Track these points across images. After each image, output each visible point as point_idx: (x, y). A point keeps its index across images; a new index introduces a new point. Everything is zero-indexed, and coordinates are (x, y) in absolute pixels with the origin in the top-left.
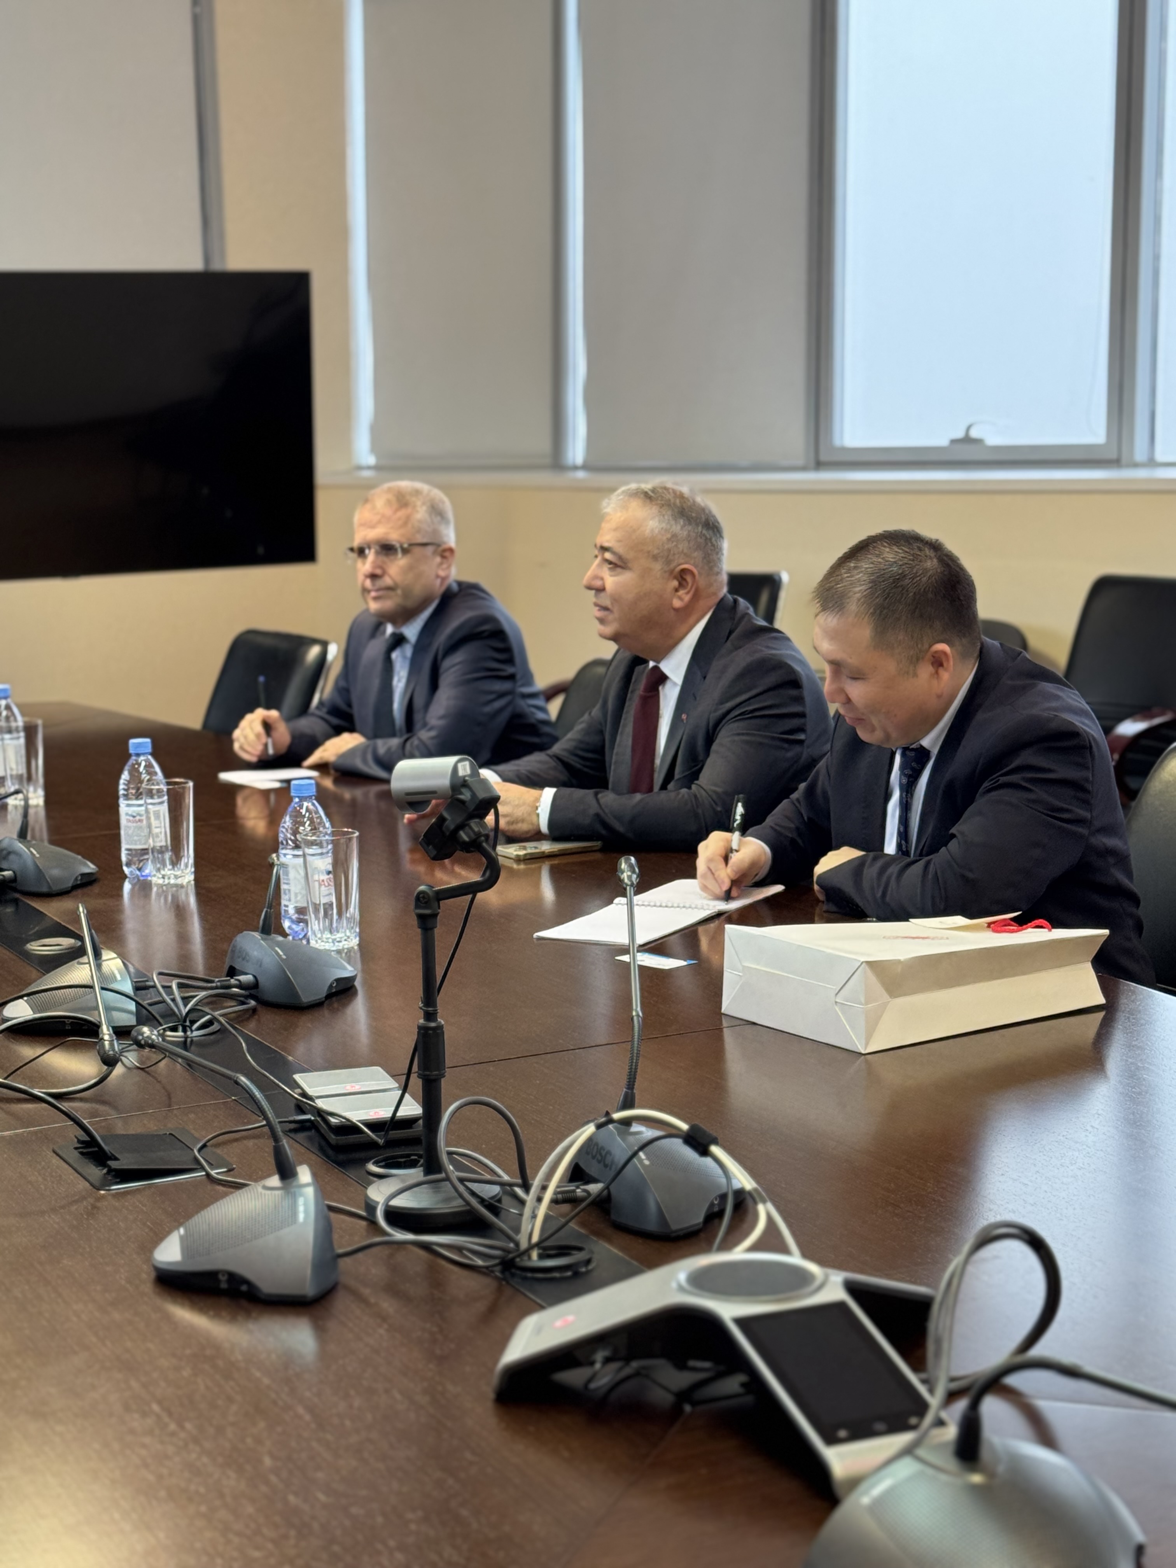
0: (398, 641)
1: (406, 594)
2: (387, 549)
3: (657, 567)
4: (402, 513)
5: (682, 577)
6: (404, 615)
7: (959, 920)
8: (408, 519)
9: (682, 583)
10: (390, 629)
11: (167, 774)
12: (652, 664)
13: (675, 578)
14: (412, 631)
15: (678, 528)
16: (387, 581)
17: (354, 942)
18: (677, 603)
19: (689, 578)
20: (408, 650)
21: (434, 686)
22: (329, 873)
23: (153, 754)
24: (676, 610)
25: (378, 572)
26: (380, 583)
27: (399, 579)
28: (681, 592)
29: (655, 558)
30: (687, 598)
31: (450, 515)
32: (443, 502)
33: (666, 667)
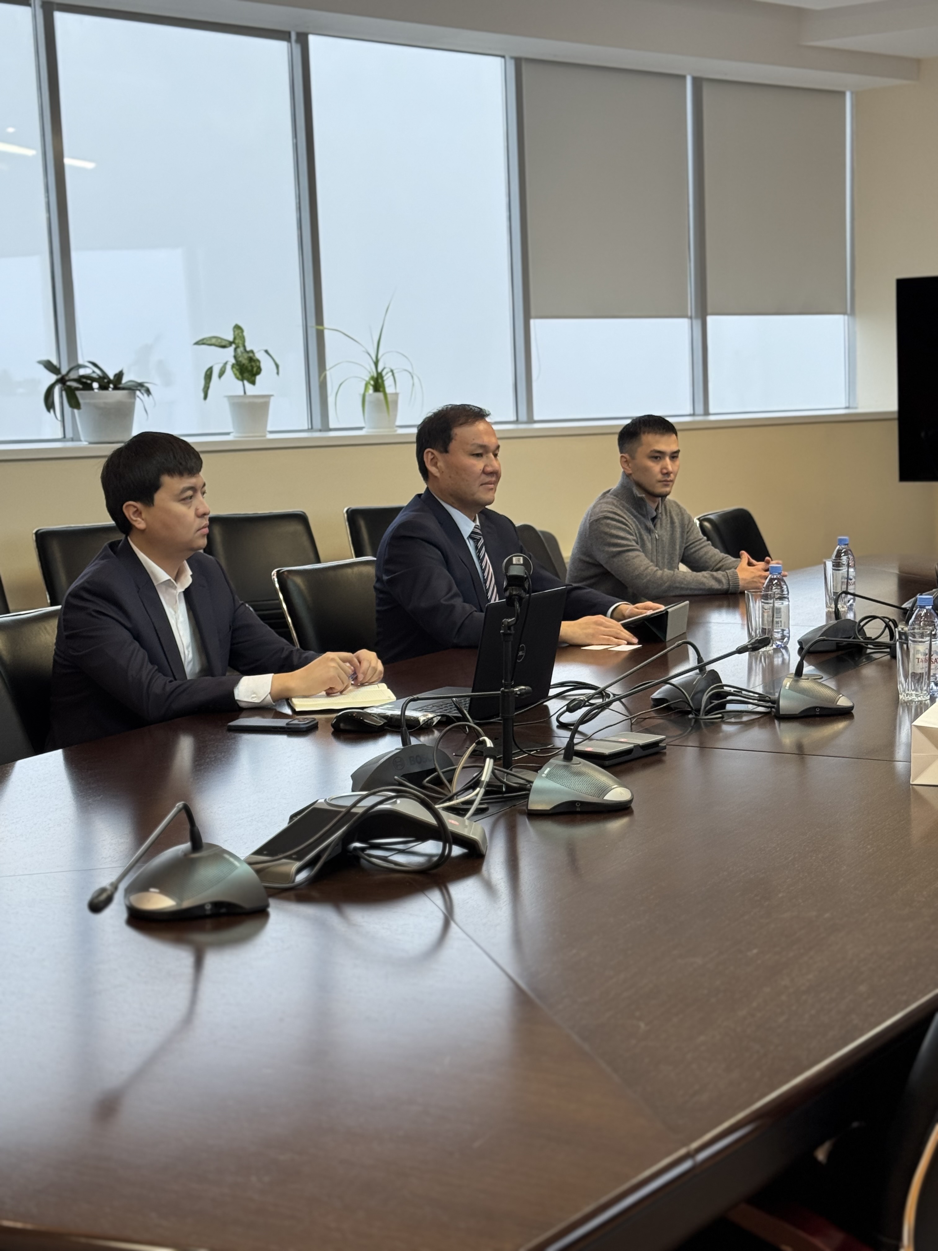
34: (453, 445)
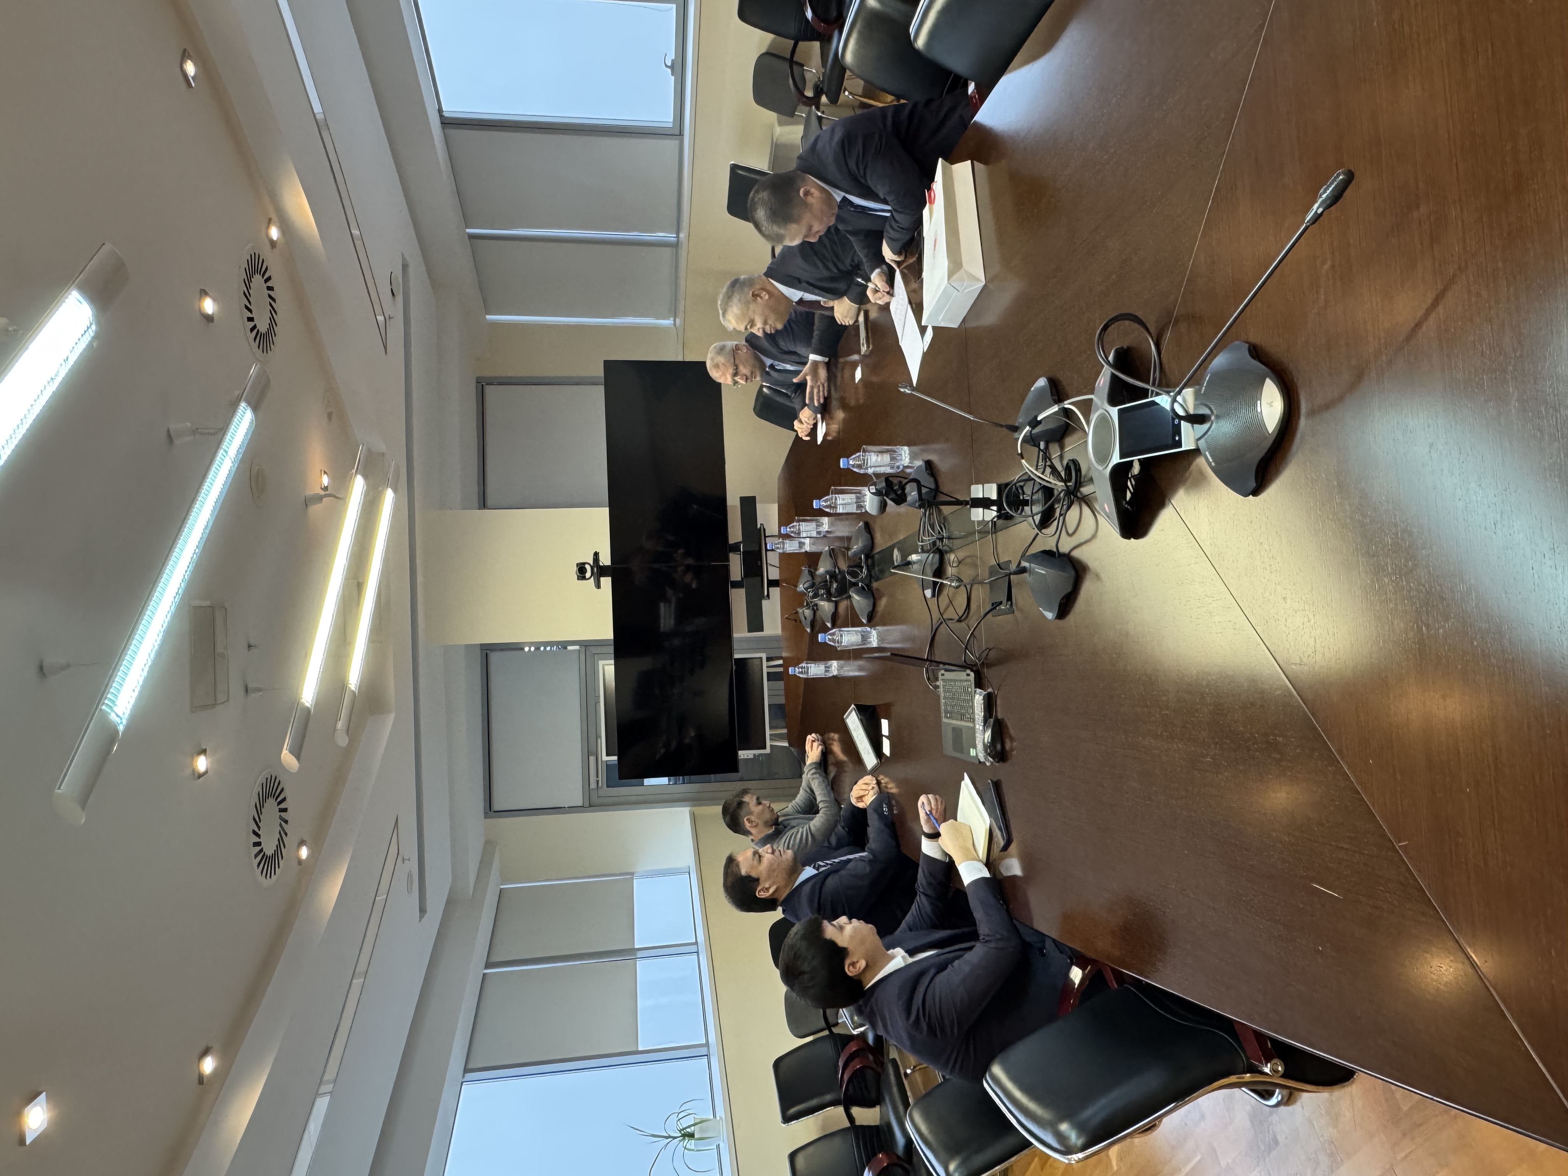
0: (772, 367)
1: (754, 366)
2: (735, 374)
3: (752, 307)
4: (721, 367)
5: (755, 296)
6: (762, 364)
7: (926, 212)
8: (723, 364)
9: (758, 295)
10: (767, 369)
11: (828, 495)
12: (794, 304)
13: (756, 298)
14: (768, 362)
15: (735, 299)
16: (748, 374)
17: (906, 448)
18: (767, 297)
19: (756, 293)
20: (776, 363)
21: (794, 353)
22: (878, 456)
23: (820, 500)
24: (770, 297)
25: (745, 377)
26: (749, 376)
27: (748, 370)
28: (762, 295)
29: (748, 308)
30: (764, 293)
31: (721, 343)
32: (715, 347)
33: (796, 299)
34: (754, 874)
